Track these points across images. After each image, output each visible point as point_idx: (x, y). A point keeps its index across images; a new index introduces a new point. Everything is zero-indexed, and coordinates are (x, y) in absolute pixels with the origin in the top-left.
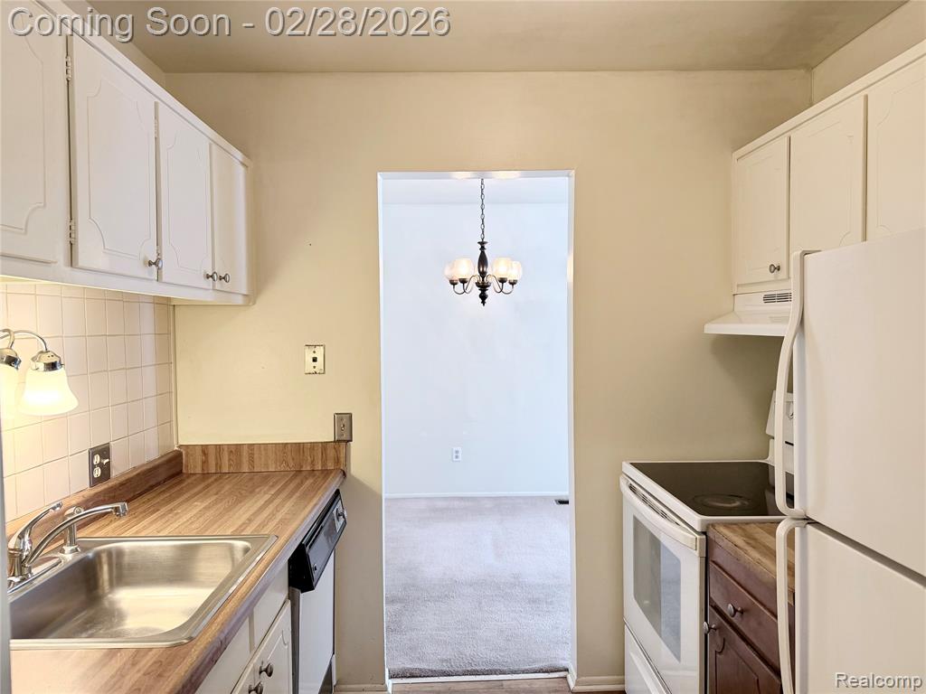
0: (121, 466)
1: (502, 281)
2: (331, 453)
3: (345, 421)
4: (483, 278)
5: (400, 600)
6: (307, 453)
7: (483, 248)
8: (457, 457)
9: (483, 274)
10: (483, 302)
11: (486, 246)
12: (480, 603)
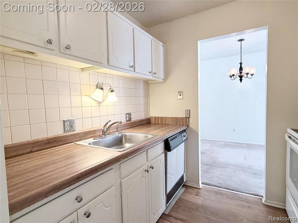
0: (134, 118)
1: (247, 74)
2: (184, 121)
3: (188, 112)
4: (241, 74)
5: (210, 165)
6: (178, 120)
7: (241, 65)
8: (235, 131)
9: (241, 73)
10: (241, 82)
11: (242, 64)
12: (235, 171)
